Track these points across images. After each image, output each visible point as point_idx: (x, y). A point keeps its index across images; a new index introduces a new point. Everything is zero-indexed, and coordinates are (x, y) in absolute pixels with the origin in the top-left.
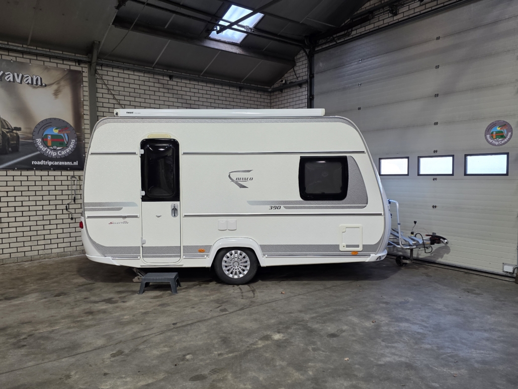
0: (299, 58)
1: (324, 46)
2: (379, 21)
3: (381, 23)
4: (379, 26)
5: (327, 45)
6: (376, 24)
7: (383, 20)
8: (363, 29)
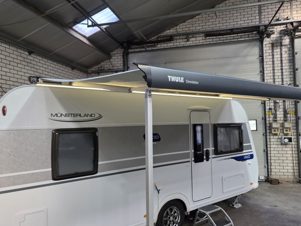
0: (115, 54)
1: (136, 50)
2: (177, 42)
3: (178, 44)
4: (177, 45)
5: (139, 50)
6: (175, 44)
7: (180, 42)
8: (166, 45)
